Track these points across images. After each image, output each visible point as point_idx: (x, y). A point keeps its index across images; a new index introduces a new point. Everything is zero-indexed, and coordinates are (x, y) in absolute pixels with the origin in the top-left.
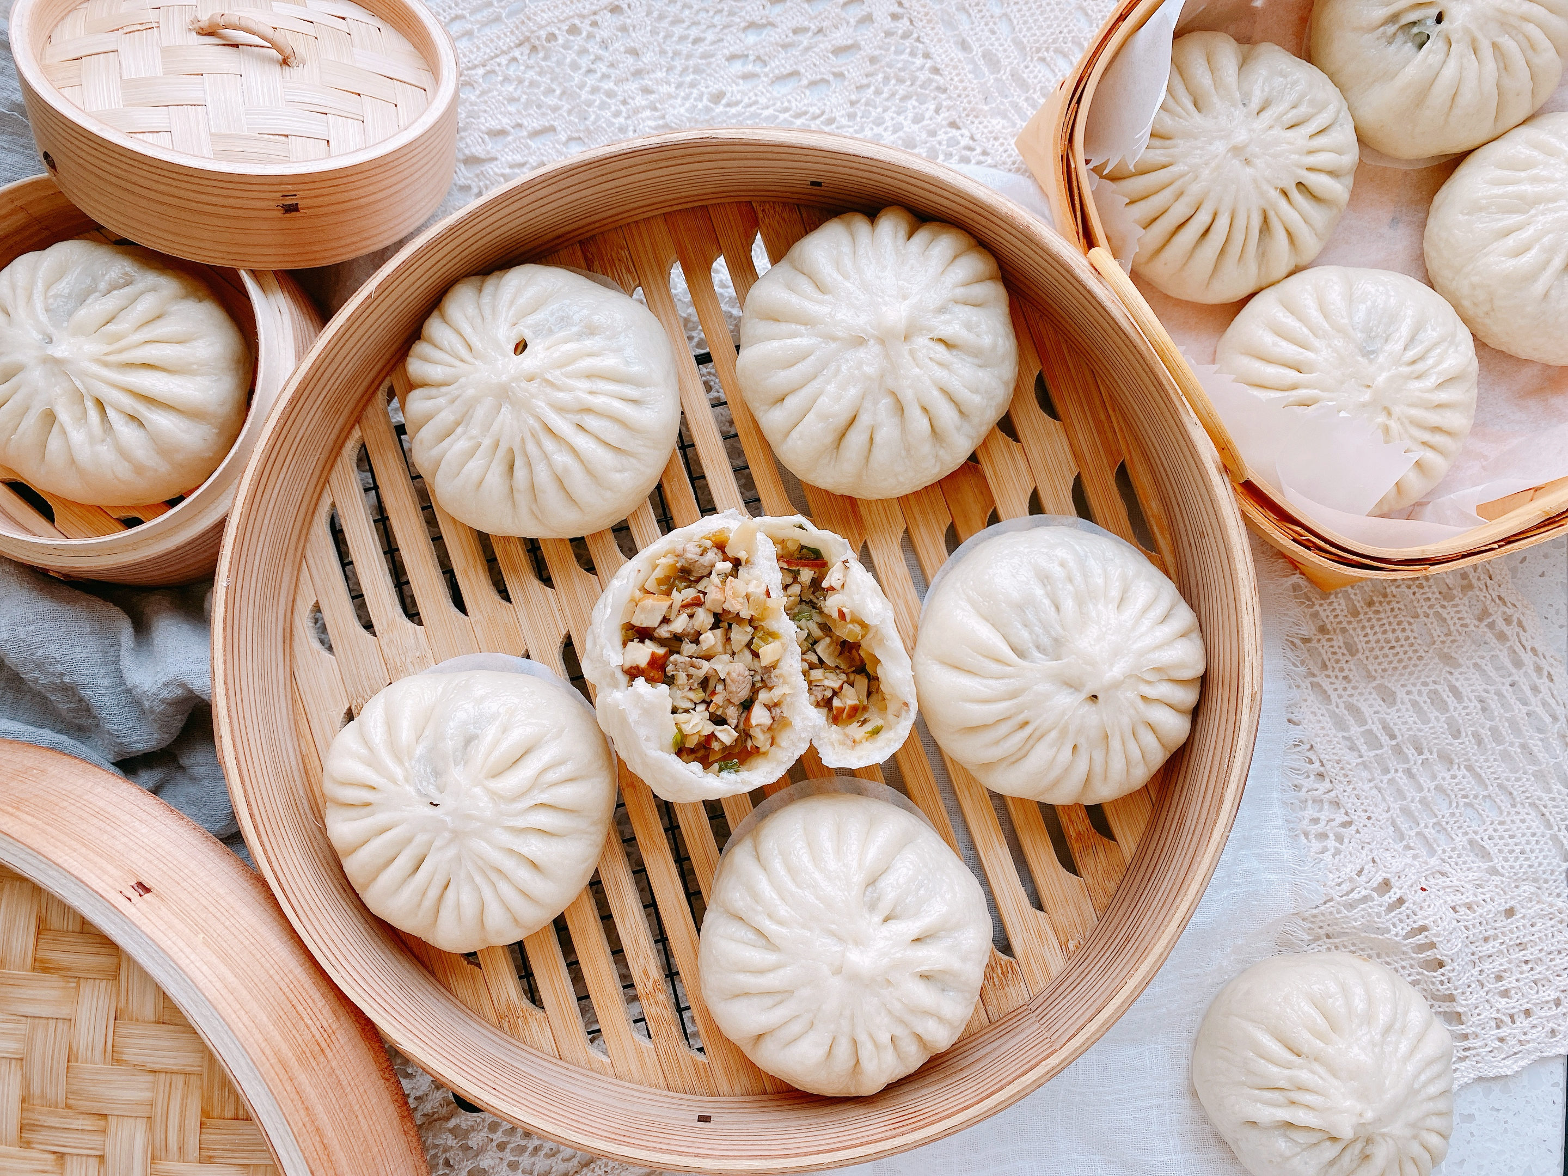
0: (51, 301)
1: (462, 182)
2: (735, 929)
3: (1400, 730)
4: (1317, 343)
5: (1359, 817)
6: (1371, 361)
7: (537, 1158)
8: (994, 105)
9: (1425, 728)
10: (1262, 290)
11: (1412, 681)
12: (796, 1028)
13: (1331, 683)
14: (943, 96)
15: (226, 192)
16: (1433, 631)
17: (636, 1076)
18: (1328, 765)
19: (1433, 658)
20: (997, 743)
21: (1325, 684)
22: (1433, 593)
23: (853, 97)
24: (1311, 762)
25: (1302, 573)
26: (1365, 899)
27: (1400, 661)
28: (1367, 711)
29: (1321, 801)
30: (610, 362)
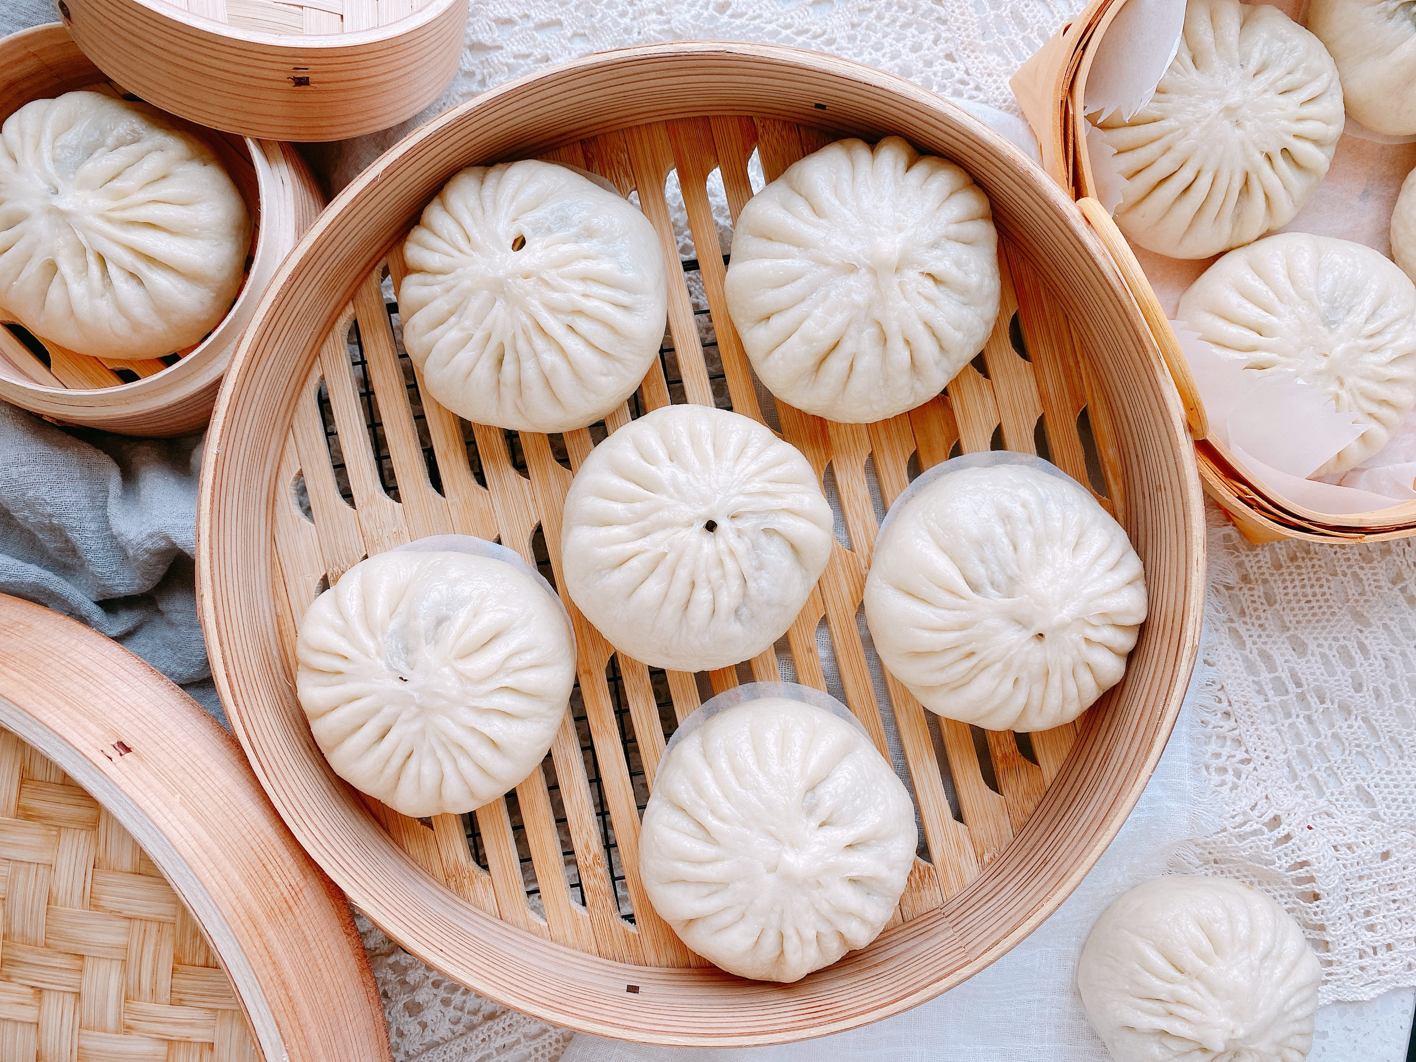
0: (58, 151)
1: (466, 67)
2: (677, 819)
3: (1307, 679)
4: (1281, 308)
5: (1258, 755)
6: (1331, 331)
7: (468, 997)
8: (991, 42)
9: (1331, 680)
10: (1231, 249)
11: (1324, 634)
12: (728, 918)
13: (1248, 630)
14: (943, 28)
15: (240, 60)
16: (1348, 590)
17: (570, 940)
18: (1236, 706)
19: (1345, 615)
20: (942, 669)
21: (1242, 630)
22: (1354, 554)
23: (855, 20)
24: (1220, 701)
25: (1234, 525)
26: (1256, 832)
27: (1314, 615)
28: (1278, 660)
29: (1225, 738)
30: (605, 266)
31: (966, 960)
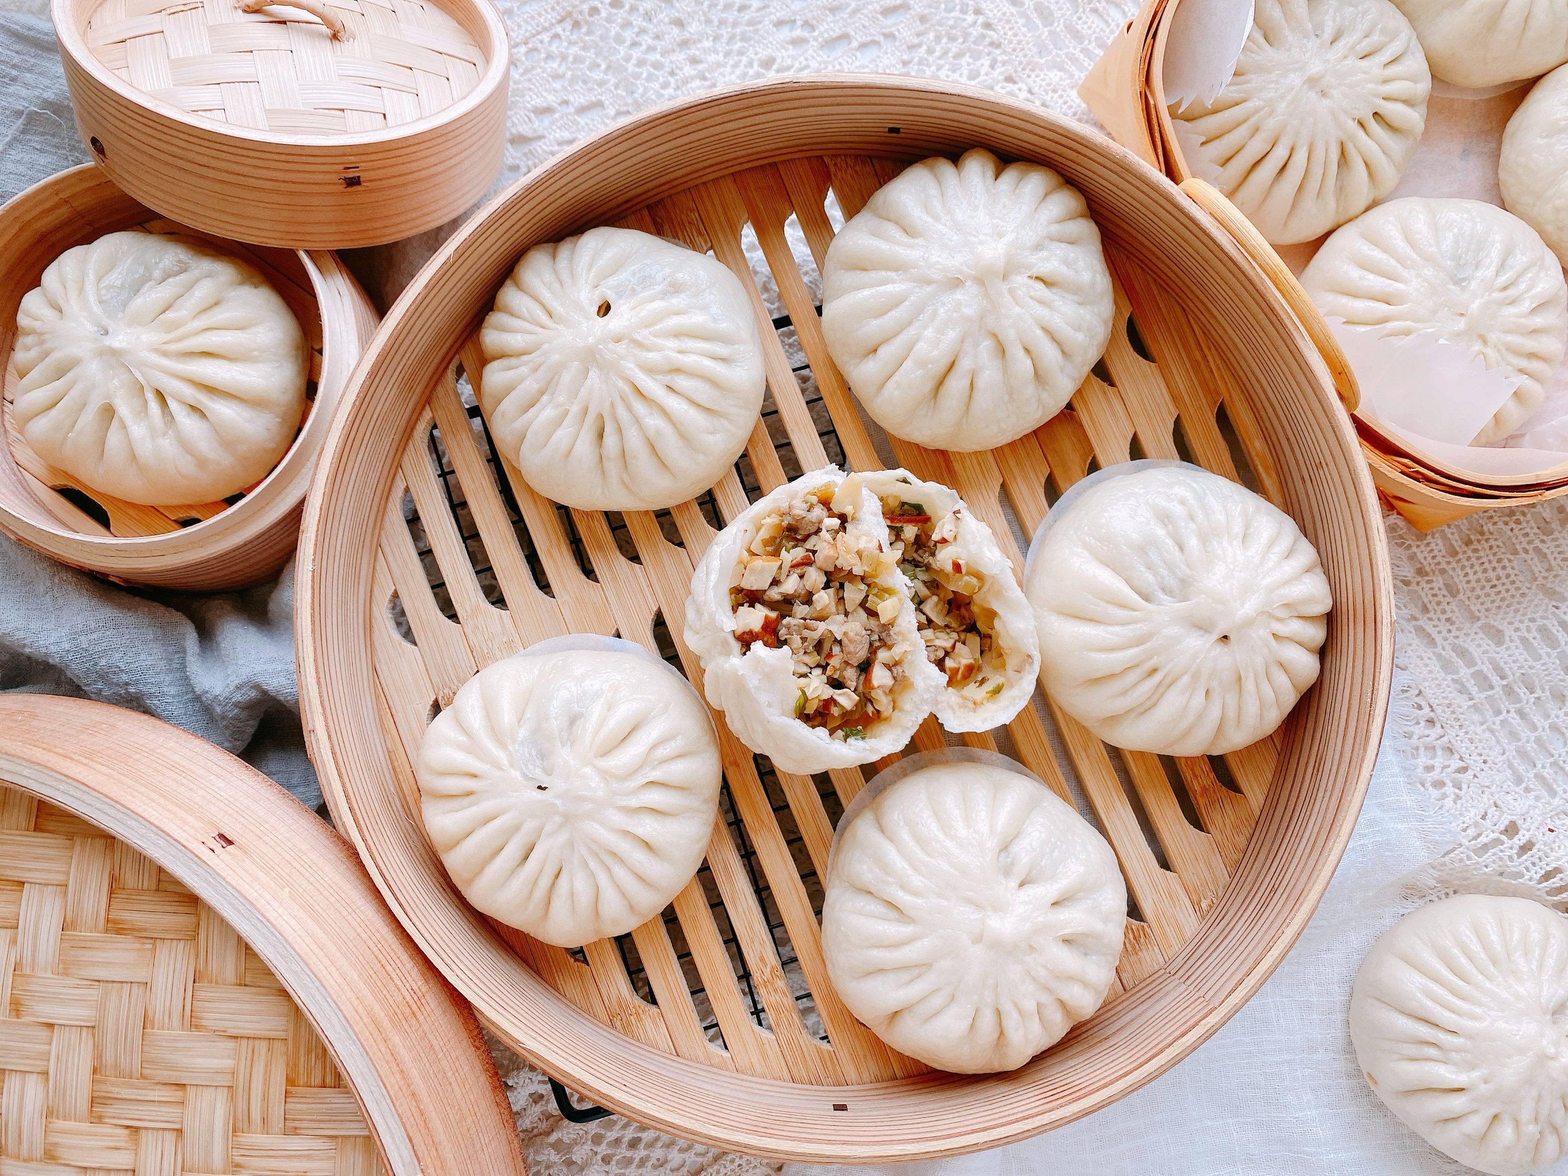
0: (103, 292)
1: (510, 161)
2: (863, 903)
3: (1511, 668)
4: (1406, 274)
5: (1475, 761)
6: (1463, 289)
7: (644, 1169)
8: (1050, 58)
9: (1538, 665)
10: (1339, 227)
11: (1518, 617)
12: (937, 1002)
13: (1435, 626)
14: (998, 52)
15: (289, 166)
16: (1534, 567)
17: (758, 1068)
18: (1439, 710)
19: (1537, 594)
20: (1125, 693)
21: (1429, 628)
22: (1532, 528)
23: (905, 57)
24: (1420, 707)
25: (1399, 513)
26: (1497, 842)
27: (1503, 599)
28: (1475, 652)
29: (1434, 748)
30: (697, 319)
31: (1209, 1008)
